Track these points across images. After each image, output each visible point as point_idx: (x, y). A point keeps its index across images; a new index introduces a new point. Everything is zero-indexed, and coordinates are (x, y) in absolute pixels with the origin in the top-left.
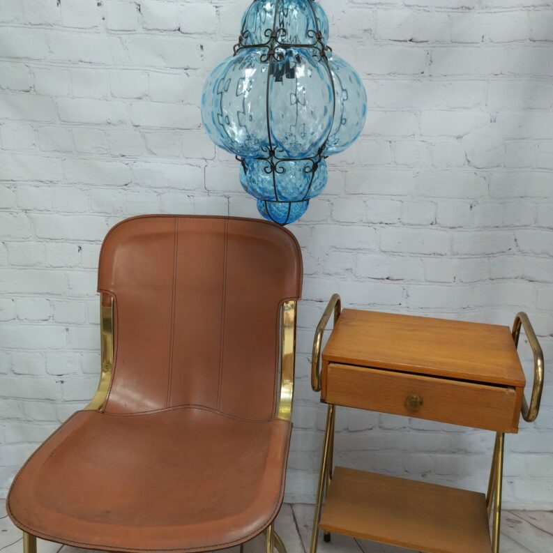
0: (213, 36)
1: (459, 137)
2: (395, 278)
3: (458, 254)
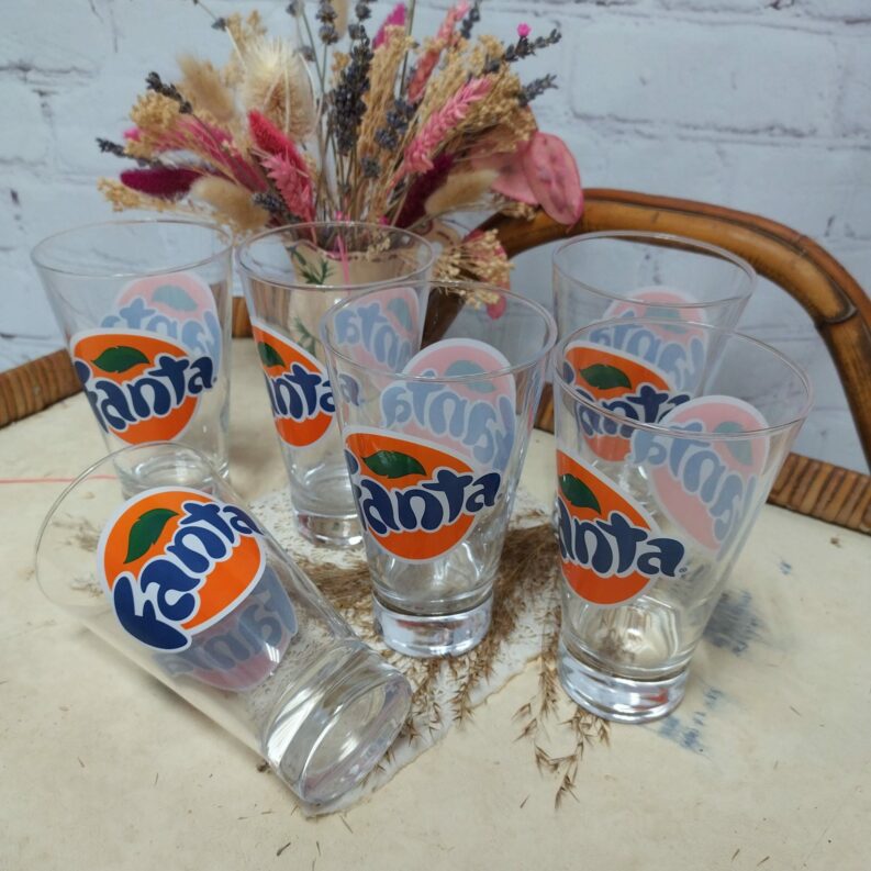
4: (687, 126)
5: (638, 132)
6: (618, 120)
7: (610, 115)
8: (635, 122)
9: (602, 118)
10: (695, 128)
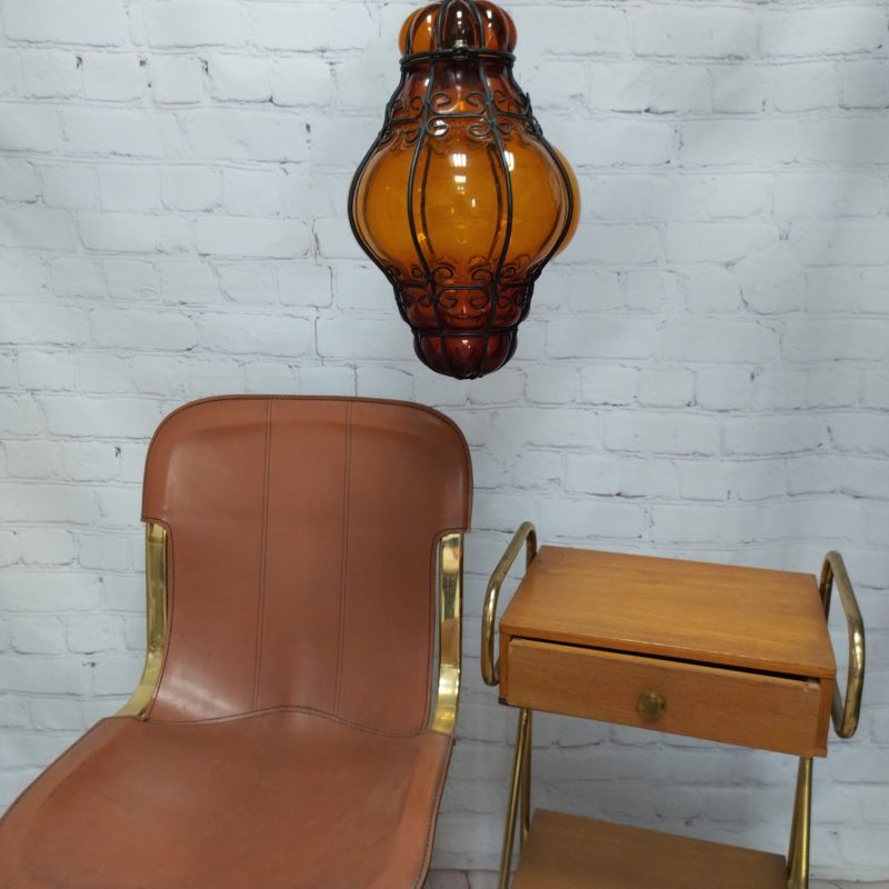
0: (327, 109)
1: (729, 265)
2: (631, 493)
3: (733, 454)
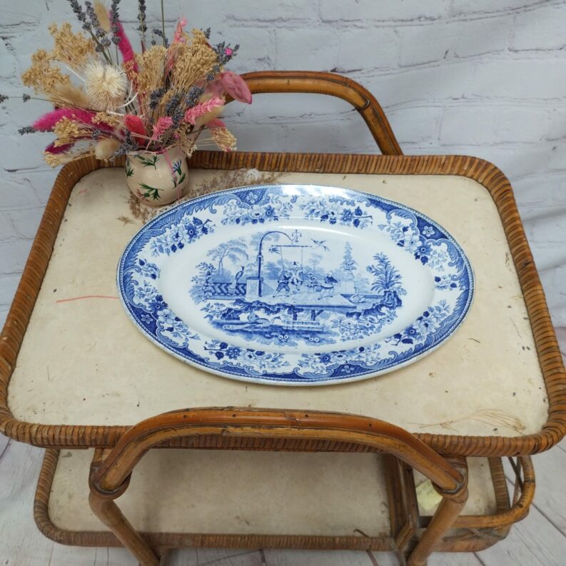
4: (379, 21)
5: (355, 26)
6: (345, 21)
7: (341, 19)
8: (353, 21)
9: (337, 21)
10: (383, 21)
